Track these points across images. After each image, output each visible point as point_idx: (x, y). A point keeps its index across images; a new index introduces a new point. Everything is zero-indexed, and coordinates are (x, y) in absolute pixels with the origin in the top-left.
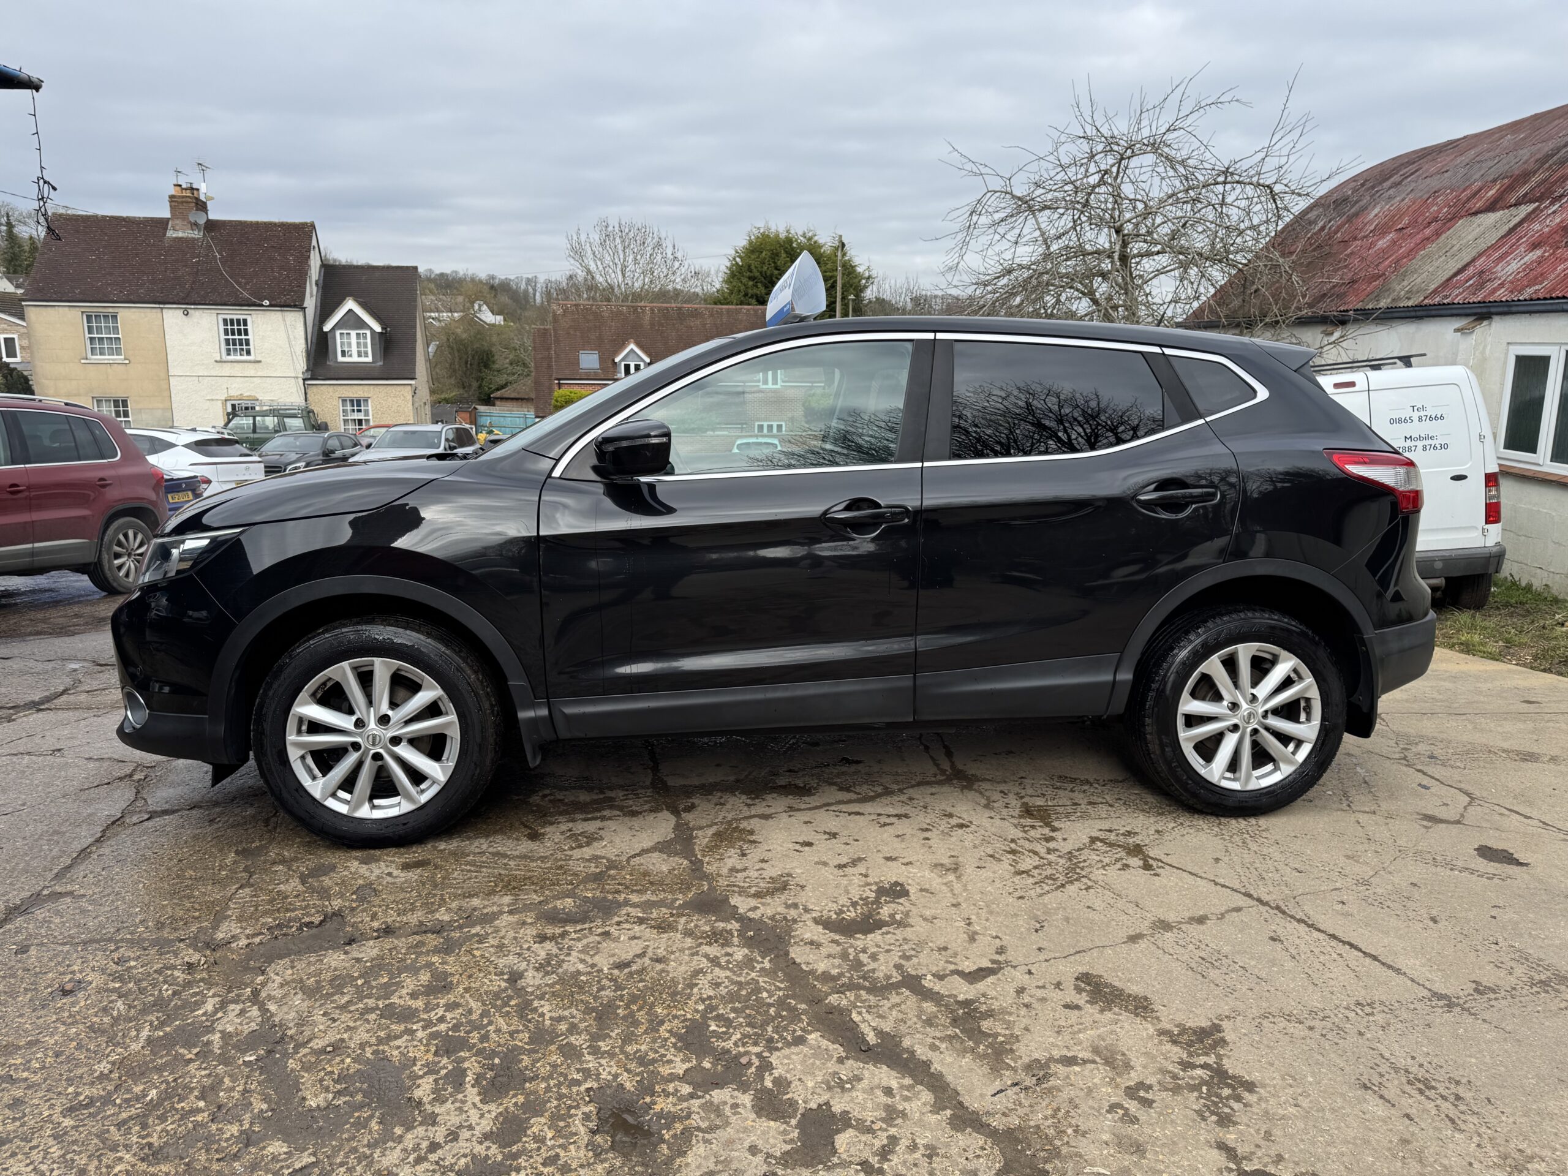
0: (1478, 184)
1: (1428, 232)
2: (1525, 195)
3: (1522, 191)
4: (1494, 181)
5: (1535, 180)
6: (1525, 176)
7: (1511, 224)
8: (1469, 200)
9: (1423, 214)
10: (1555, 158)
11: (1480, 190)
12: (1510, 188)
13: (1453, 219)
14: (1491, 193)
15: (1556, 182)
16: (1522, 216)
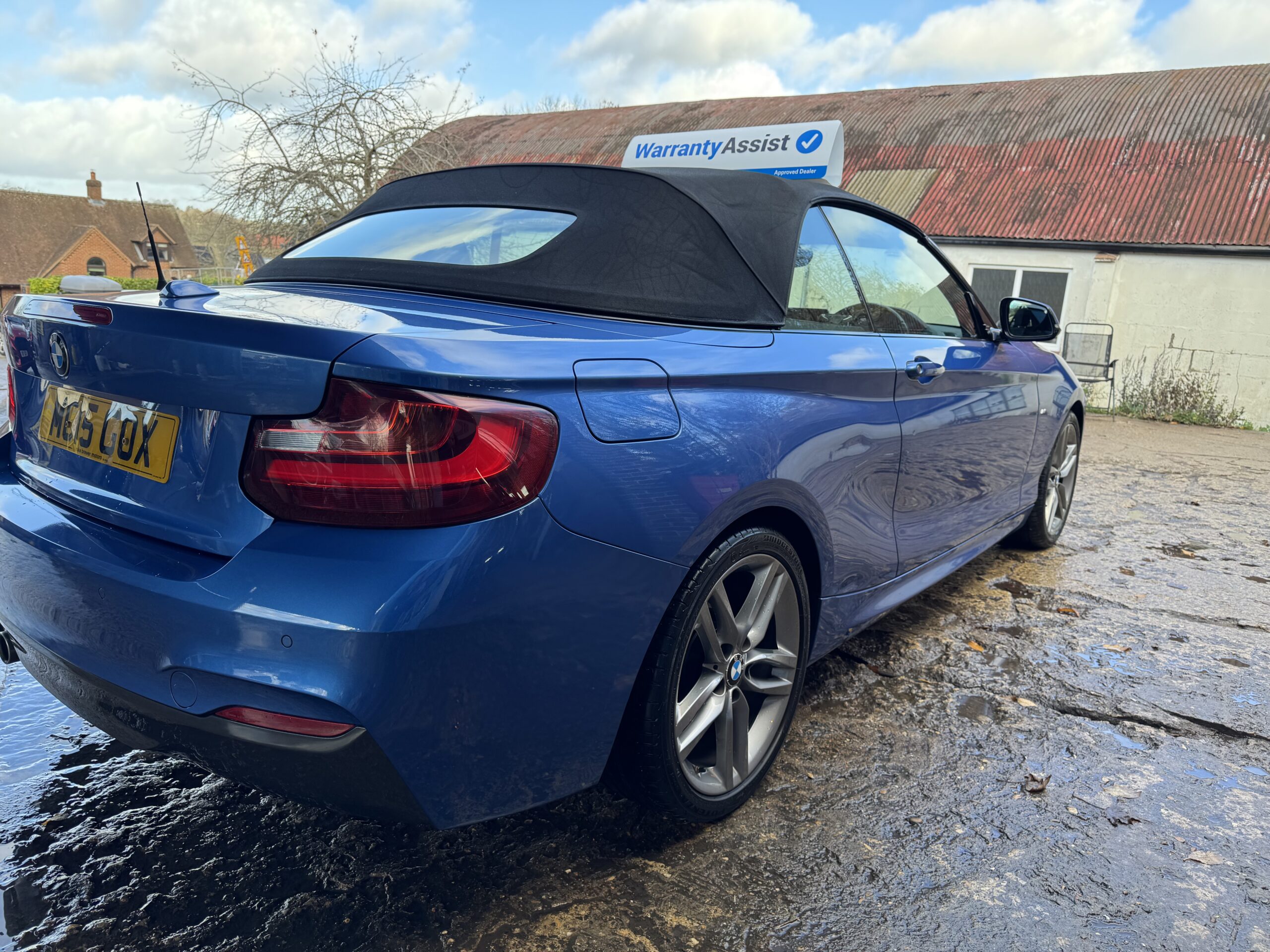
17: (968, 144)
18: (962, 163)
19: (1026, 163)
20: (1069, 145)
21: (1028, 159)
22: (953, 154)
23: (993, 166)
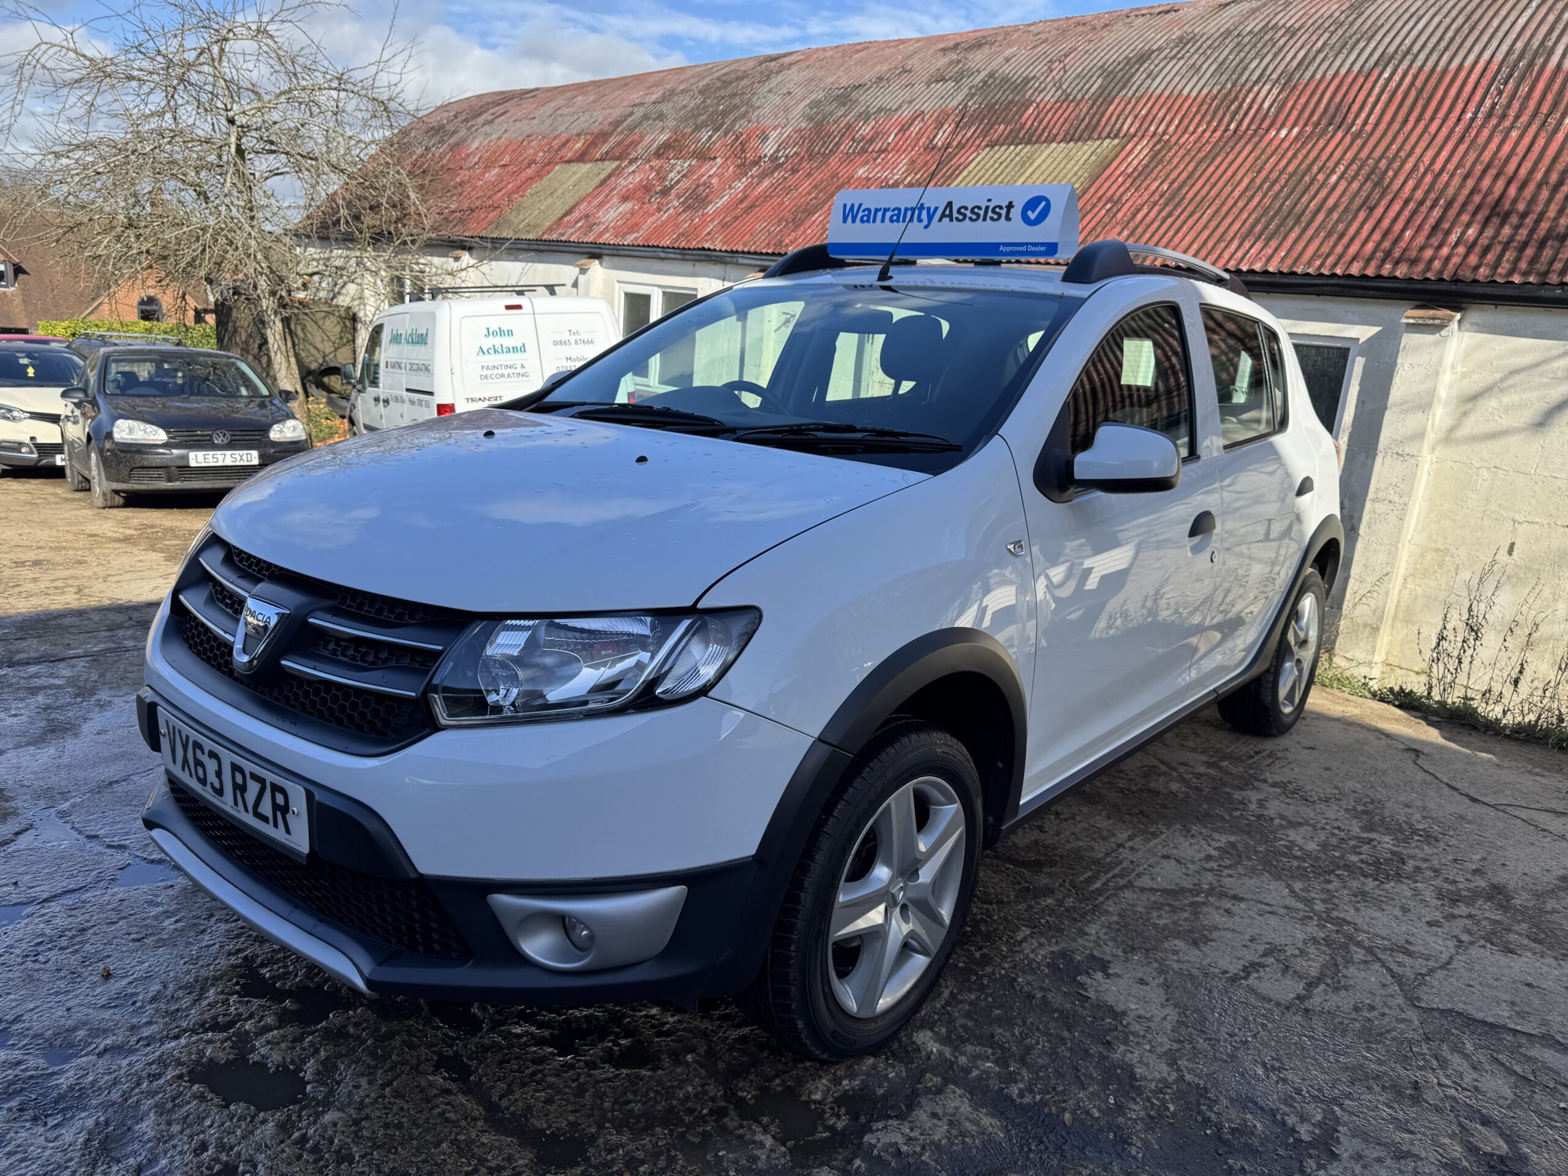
0: (565, 136)
1: (530, 172)
2: (607, 153)
3: (605, 148)
4: (579, 135)
5: (613, 140)
6: (604, 136)
7: (602, 176)
8: (560, 149)
9: (521, 155)
10: (625, 124)
11: (568, 141)
12: (593, 144)
13: (549, 164)
14: (578, 146)
15: (629, 145)
16: (609, 170)
17: (1185, 92)
18: (1168, 126)
19: (1289, 124)
20: (1381, 82)
21: (1295, 113)
22: (1154, 111)
23: (1226, 130)
